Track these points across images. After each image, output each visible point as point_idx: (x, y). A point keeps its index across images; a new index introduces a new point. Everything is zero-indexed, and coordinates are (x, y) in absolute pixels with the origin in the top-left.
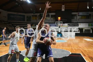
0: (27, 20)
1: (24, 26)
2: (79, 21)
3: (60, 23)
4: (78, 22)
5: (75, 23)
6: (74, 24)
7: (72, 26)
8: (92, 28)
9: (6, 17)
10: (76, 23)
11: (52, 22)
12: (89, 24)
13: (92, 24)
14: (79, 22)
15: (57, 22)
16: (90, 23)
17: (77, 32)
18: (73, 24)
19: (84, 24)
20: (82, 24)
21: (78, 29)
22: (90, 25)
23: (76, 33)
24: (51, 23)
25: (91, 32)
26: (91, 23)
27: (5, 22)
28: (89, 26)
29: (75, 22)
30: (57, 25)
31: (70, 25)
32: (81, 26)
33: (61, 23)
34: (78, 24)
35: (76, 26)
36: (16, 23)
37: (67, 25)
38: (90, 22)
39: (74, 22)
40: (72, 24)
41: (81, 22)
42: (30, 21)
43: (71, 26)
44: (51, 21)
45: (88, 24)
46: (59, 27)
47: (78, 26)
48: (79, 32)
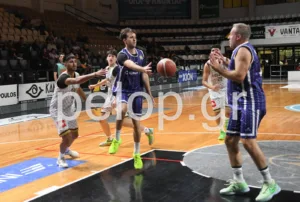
0: (202, 14)
1: (188, 39)
9: (110, 6)
27: (111, 29)
36: (154, 31)
42: (217, 16)
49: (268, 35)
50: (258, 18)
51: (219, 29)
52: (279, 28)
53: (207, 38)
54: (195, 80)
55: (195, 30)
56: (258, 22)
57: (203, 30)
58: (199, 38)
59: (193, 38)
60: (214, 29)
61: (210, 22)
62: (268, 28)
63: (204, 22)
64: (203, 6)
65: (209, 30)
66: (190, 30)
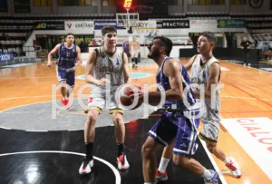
0: (17, 9)
2: (192, 13)
3: (131, 17)
4: (187, 16)
5: (179, 17)
6: (176, 21)
7: (169, 27)
8: (227, 34)
10: (183, 17)
11: (104, 15)
12: (218, 21)
13: (226, 21)
14: (192, 16)
15: (122, 14)
16: (222, 18)
17: (183, 45)
18: (172, 22)
19: (206, 21)
20: (198, 21)
21: (188, 38)
22: (222, 23)
23: (181, 50)
24: (101, 18)
25: (225, 46)
26: (226, 18)
28: (218, 27)
29: (180, 14)
30: (121, 25)
31: (164, 24)
32: (198, 26)
33: (136, 17)
34: (188, 22)
35: (182, 27)
37: (155, 26)
38: (223, 16)
39: (176, 14)
40: (170, 22)
41: (196, 16)
42: (29, 11)
43: (166, 27)
44: (102, 12)
45: (216, 21)
46: (130, 31)
47: (188, 27)
48: (191, 47)
49: (66, 27)
50: (60, 15)
51: (31, 21)
52: (74, 23)
53: (22, 27)
54: (12, 59)
55: (12, 21)
56: (60, 18)
57: (18, 21)
58: (15, 27)
59: (10, 27)
60: (27, 21)
61: (23, 15)
62: (66, 22)
63: (19, 15)
64: (17, 3)
65: (23, 22)
66: (8, 21)
